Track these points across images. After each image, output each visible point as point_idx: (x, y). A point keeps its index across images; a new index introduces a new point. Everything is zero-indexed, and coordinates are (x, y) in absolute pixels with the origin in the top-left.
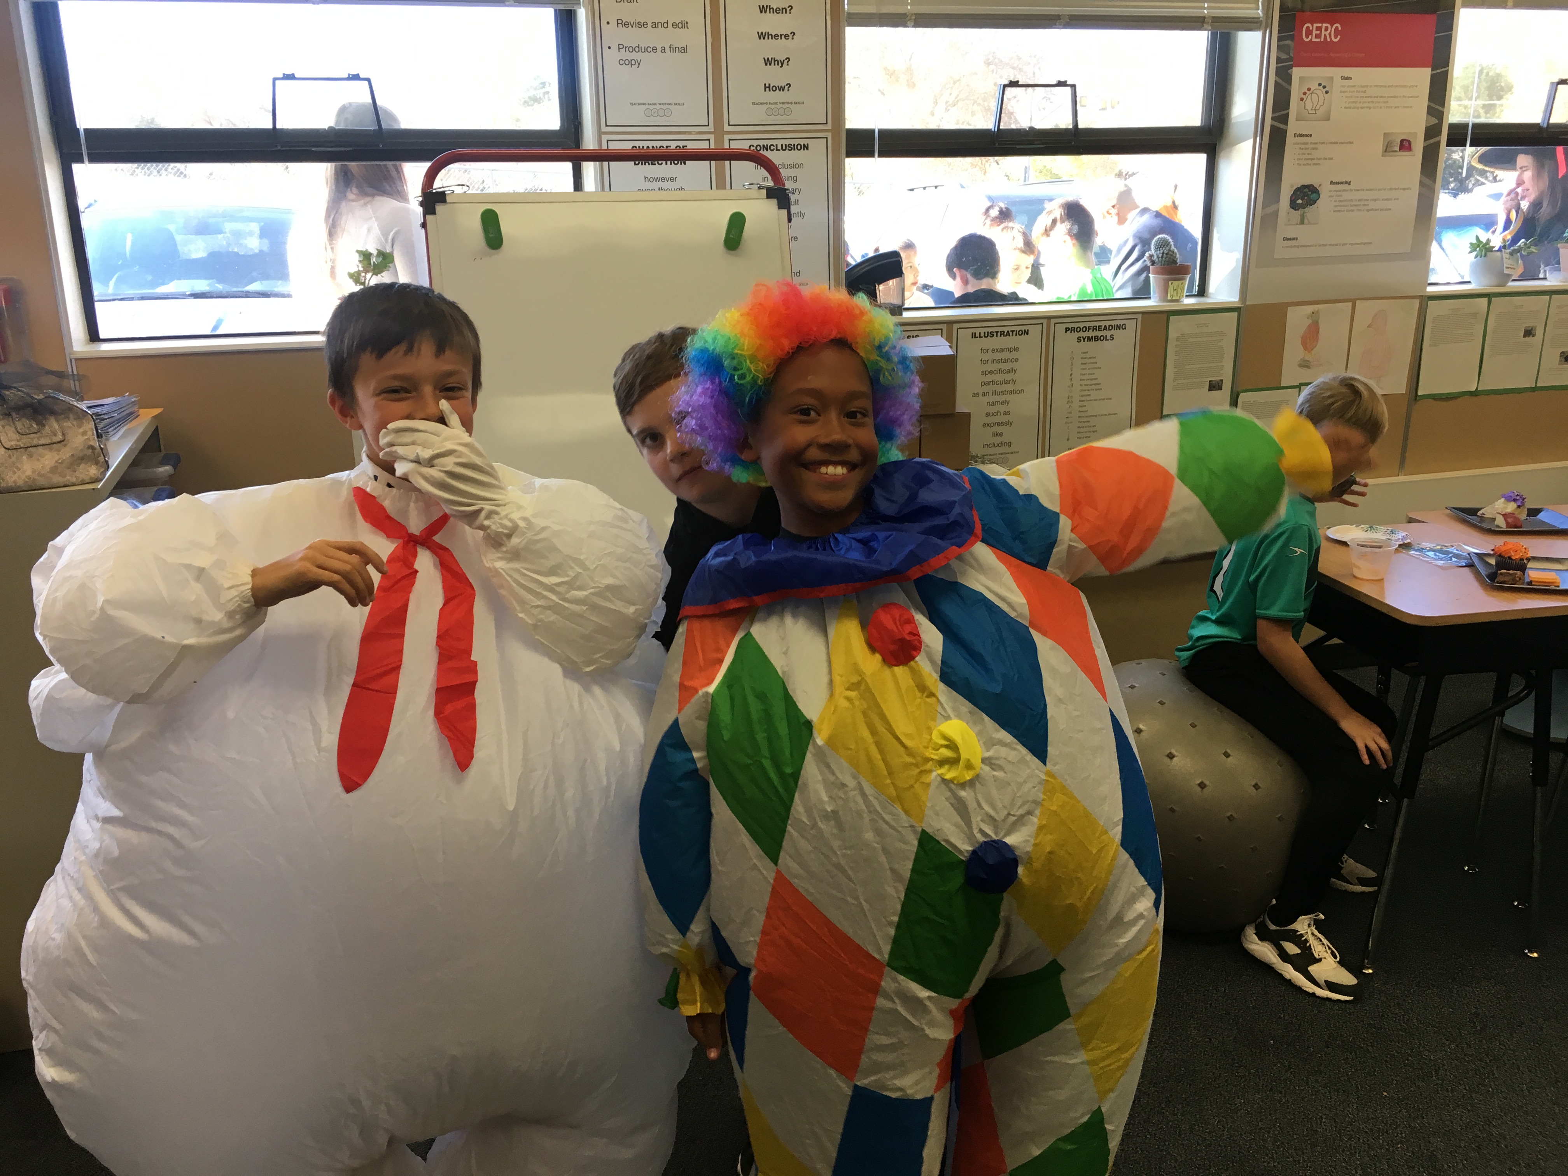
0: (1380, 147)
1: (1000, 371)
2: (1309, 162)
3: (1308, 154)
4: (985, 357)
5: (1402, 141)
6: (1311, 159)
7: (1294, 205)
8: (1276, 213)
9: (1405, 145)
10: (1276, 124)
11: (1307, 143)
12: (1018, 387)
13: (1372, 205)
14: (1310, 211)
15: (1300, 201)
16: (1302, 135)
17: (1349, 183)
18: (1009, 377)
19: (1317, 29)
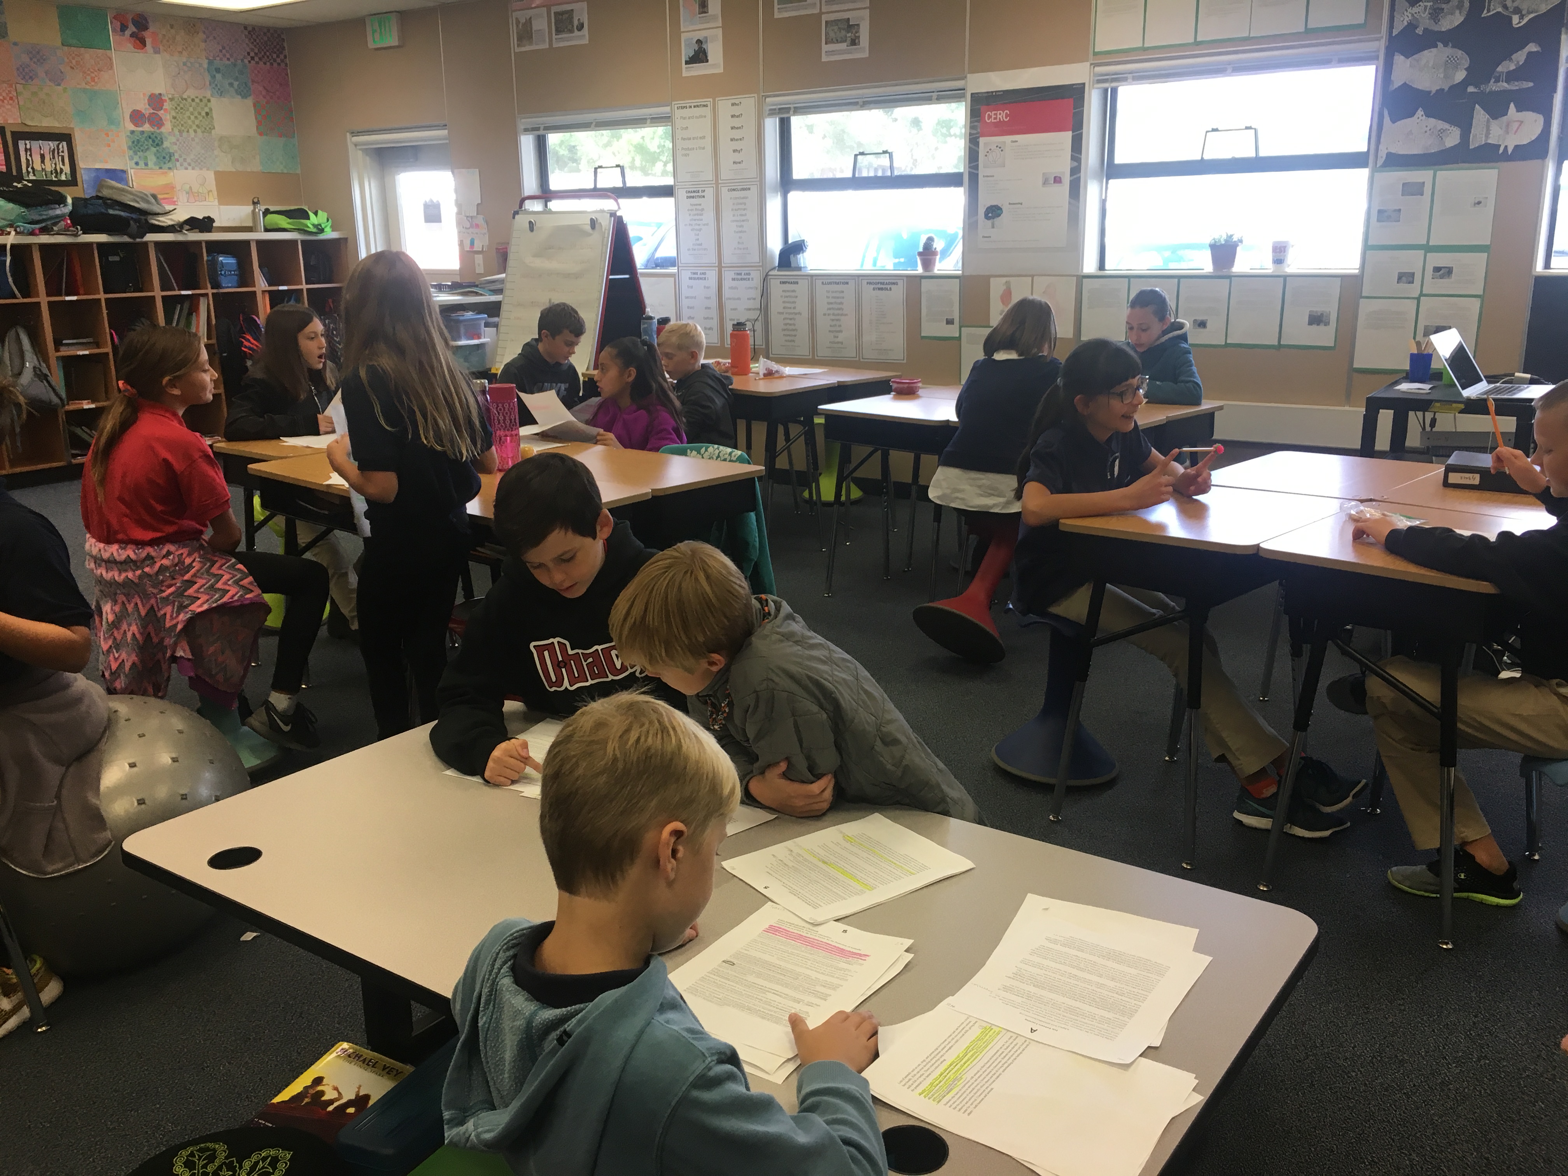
0: (1040, 181)
2: (994, 192)
3: (992, 187)
4: (829, 295)
5: (1055, 178)
7: (987, 217)
8: (977, 222)
9: (1057, 180)
11: (992, 181)
12: (844, 310)
13: (1037, 217)
14: (997, 221)
16: (988, 176)
17: (1021, 204)
18: (840, 306)
19: (995, 114)
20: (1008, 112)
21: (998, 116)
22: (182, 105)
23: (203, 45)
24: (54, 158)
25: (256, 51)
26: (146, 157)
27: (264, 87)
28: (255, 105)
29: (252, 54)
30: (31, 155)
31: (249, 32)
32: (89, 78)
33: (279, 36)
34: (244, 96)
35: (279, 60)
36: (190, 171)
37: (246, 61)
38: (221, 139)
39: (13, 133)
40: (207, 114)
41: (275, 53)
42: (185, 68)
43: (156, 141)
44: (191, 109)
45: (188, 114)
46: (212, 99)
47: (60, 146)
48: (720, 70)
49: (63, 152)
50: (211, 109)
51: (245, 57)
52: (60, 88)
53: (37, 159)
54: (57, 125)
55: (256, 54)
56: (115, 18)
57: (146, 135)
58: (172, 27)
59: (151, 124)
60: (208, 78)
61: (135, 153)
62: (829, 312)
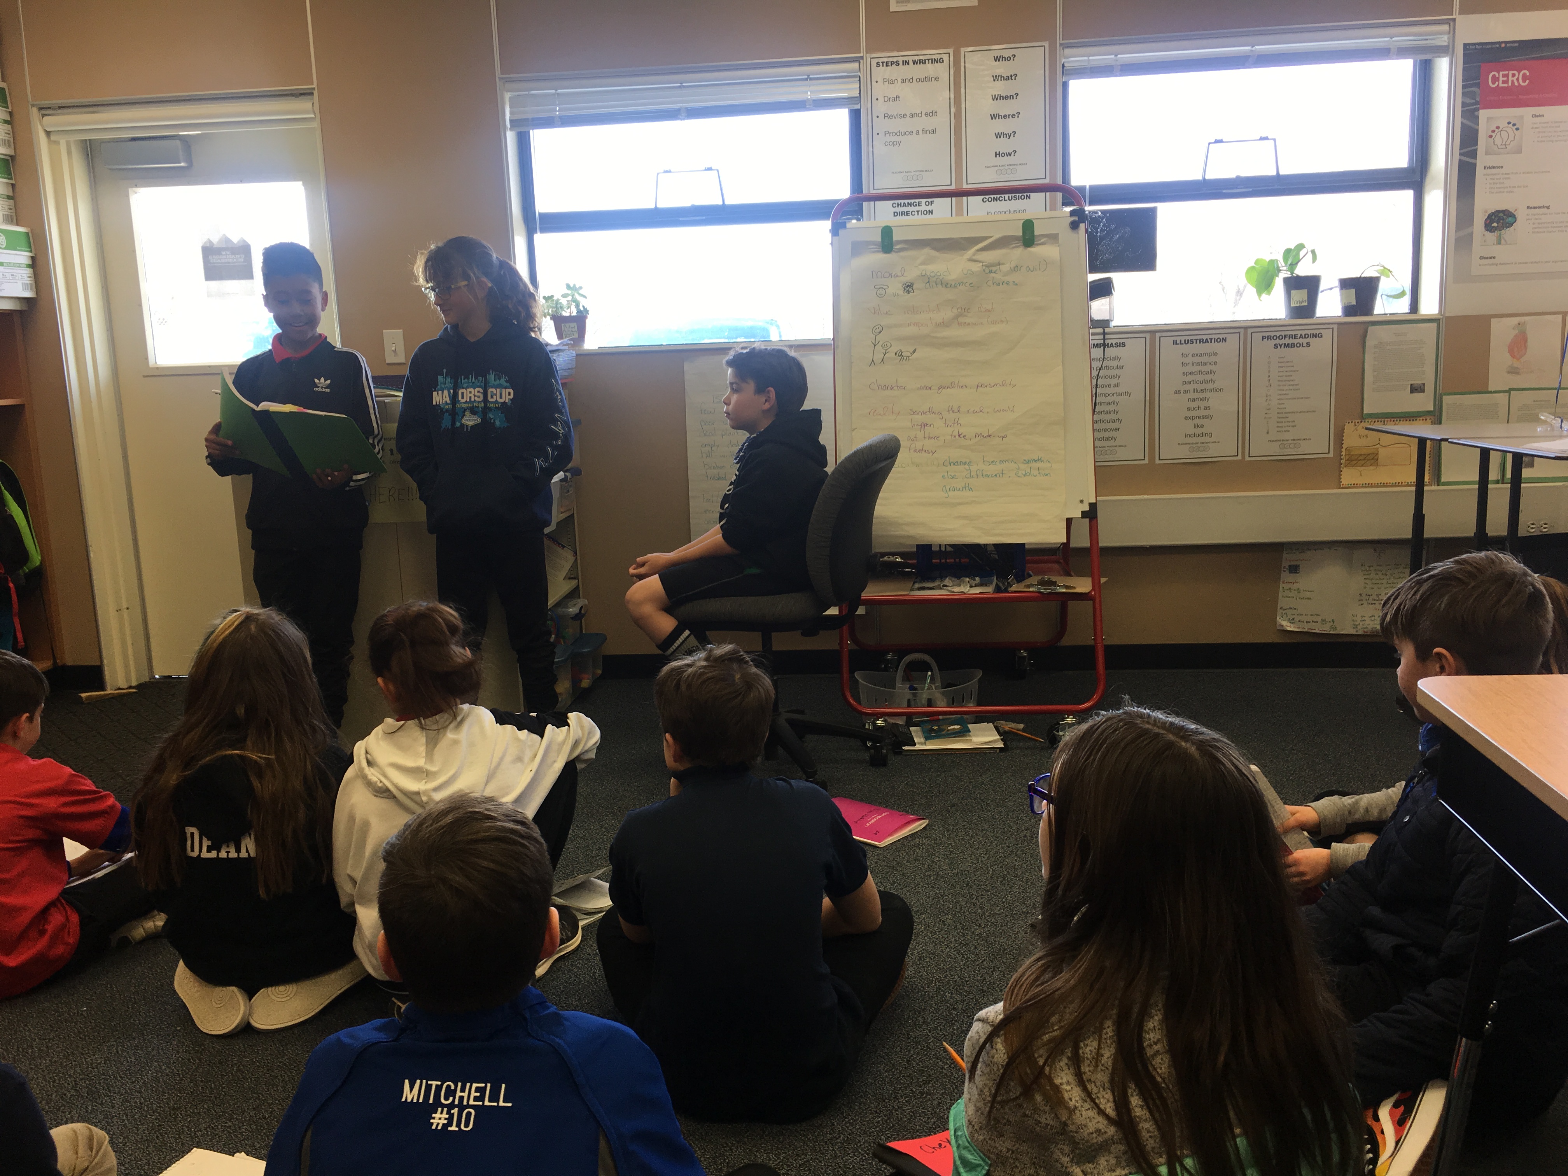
1: (1201, 373)
2: (1502, 190)
3: (1500, 183)
4: (1186, 360)
6: (1504, 188)
7: (1488, 227)
8: (1471, 234)
10: (1464, 159)
11: (1499, 174)
14: (1507, 233)
15: (1495, 225)
16: (1493, 167)
17: (1548, 208)
18: (1208, 377)
19: (1504, 76)
20: (1528, 74)
21: (1511, 78)
62: (1187, 387)
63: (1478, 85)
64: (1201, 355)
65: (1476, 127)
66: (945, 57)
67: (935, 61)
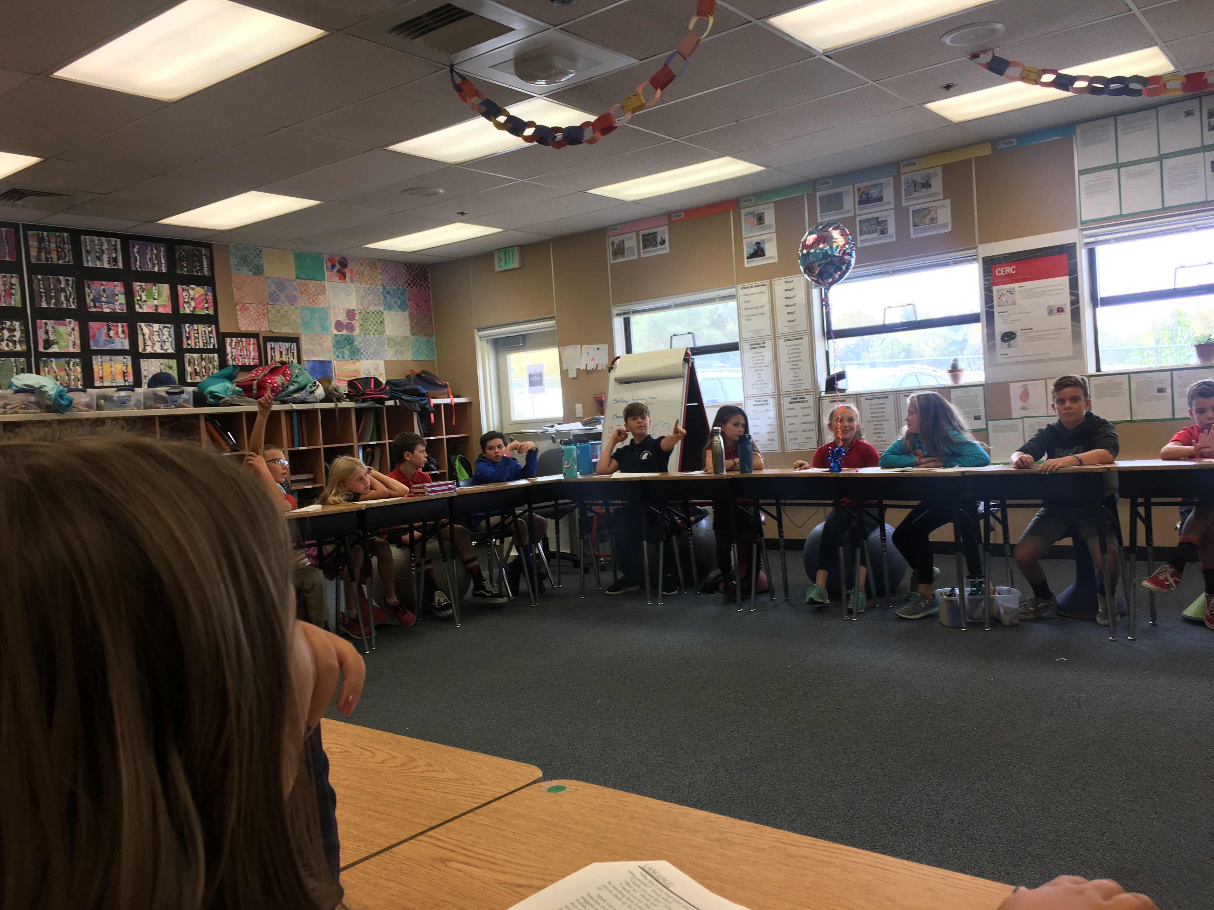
0: (1046, 312)
1: (879, 412)
2: (1008, 322)
3: (1006, 319)
4: (872, 407)
5: (1058, 309)
7: (1003, 340)
8: (995, 345)
9: (1060, 310)
10: (988, 309)
11: (1005, 315)
12: (886, 418)
13: (1046, 337)
14: (1012, 342)
15: (1006, 339)
16: (1001, 312)
17: (1032, 329)
18: (882, 414)
19: (1004, 270)
20: (1014, 267)
21: (1007, 271)
22: (366, 317)
23: (380, 276)
24: (288, 354)
25: (411, 279)
26: (343, 352)
27: (416, 303)
28: (410, 316)
29: (409, 282)
30: (274, 353)
31: (407, 268)
32: (311, 300)
33: (425, 269)
34: (404, 310)
35: (424, 285)
36: (370, 361)
37: (405, 286)
38: (389, 339)
39: (264, 337)
40: (381, 322)
41: (422, 280)
42: (369, 292)
43: (350, 341)
44: (372, 319)
45: (370, 322)
46: (384, 312)
47: (292, 346)
48: (776, 260)
49: (293, 350)
50: (383, 319)
51: (405, 284)
52: (293, 307)
53: (278, 354)
54: (291, 332)
55: (411, 281)
56: (329, 260)
57: (344, 337)
58: (362, 265)
59: (348, 330)
60: (382, 299)
61: (337, 349)
62: (873, 419)
63: (991, 275)
64: (878, 404)
65: (990, 294)
66: (766, 283)
67: (763, 285)
